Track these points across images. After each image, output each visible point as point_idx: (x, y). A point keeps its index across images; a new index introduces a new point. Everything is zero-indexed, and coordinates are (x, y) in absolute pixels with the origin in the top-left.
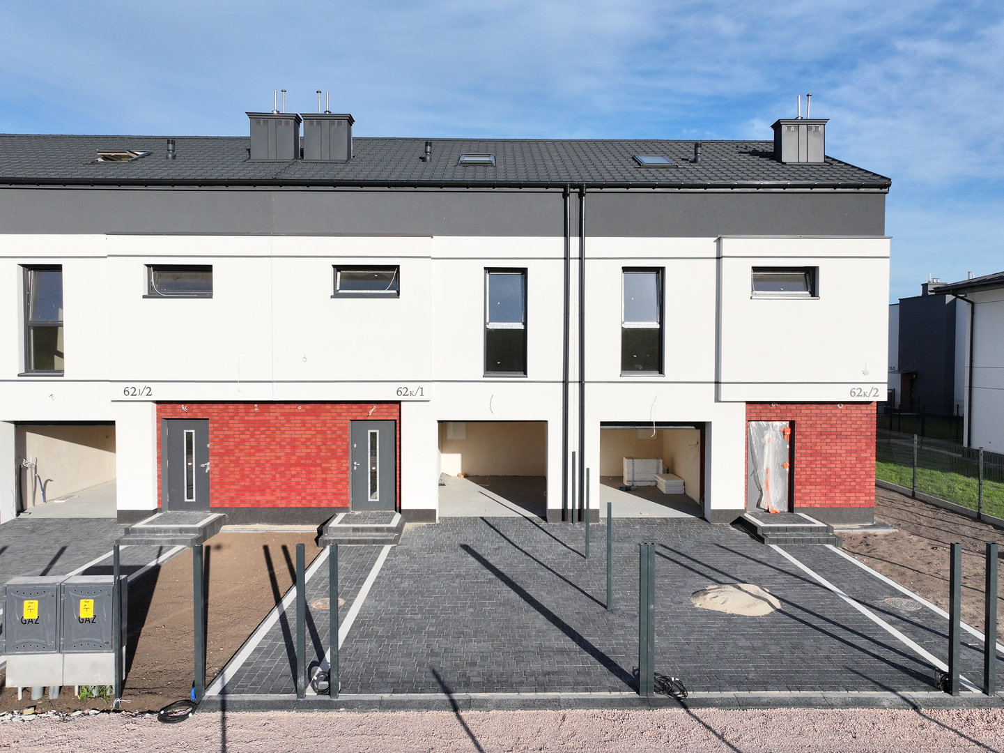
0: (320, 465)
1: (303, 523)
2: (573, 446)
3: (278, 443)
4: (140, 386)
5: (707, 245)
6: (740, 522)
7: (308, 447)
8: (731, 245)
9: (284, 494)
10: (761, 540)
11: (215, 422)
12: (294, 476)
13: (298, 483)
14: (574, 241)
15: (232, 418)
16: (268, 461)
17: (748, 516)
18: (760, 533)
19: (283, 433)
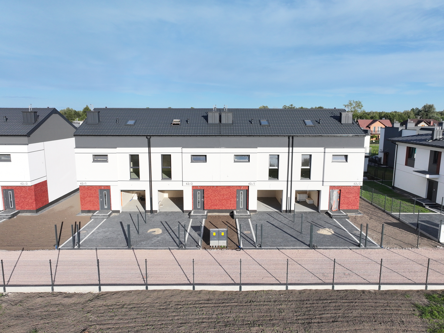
0: (230, 200)
1: (225, 213)
2: (289, 196)
3: (220, 195)
4: (190, 183)
5: (322, 149)
6: (327, 213)
7: (227, 196)
8: (327, 150)
9: (221, 206)
10: (332, 218)
11: (206, 190)
12: (224, 202)
13: (224, 204)
14: (291, 148)
15: (209, 189)
16: (217, 199)
17: (329, 212)
18: (331, 216)
19: (221, 192)
